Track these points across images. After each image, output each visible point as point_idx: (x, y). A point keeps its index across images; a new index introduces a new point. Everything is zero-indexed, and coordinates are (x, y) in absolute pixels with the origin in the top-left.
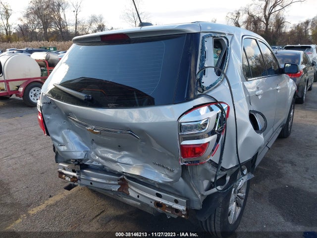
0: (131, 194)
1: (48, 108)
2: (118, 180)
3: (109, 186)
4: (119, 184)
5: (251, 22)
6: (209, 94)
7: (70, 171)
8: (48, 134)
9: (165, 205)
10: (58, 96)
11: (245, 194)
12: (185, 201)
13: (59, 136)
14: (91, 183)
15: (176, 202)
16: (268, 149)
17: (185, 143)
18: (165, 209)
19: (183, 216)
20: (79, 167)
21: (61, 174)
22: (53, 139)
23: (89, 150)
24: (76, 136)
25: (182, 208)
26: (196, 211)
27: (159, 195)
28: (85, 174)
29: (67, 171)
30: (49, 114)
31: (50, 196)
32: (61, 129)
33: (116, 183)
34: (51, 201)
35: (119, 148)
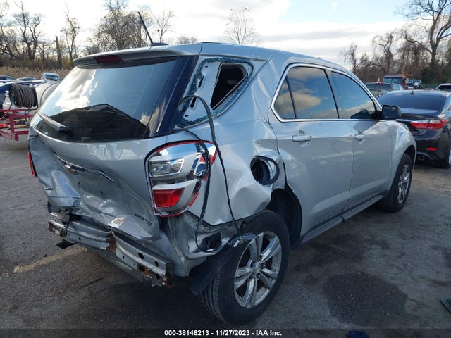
0: (118, 254)
1: (35, 141)
2: (106, 236)
3: (98, 243)
4: (108, 241)
5: (409, 50)
6: (190, 130)
7: (60, 223)
8: (36, 175)
9: (147, 268)
10: (41, 128)
11: (277, 273)
12: (165, 263)
13: (47, 177)
14: (80, 239)
15: (157, 264)
16: (342, 220)
17: (156, 188)
18: (147, 274)
19: (164, 284)
20: (68, 217)
21: (51, 225)
22: (41, 181)
23: (79, 197)
24: (66, 178)
25: (162, 272)
26: (180, 278)
27: (141, 256)
28: (74, 227)
29: (58, 222)
30: (37, 150)
31: (46, 256)
32: (50, 169)
33: (105, 239)
34: (44, 261)
35: (103, 195)
